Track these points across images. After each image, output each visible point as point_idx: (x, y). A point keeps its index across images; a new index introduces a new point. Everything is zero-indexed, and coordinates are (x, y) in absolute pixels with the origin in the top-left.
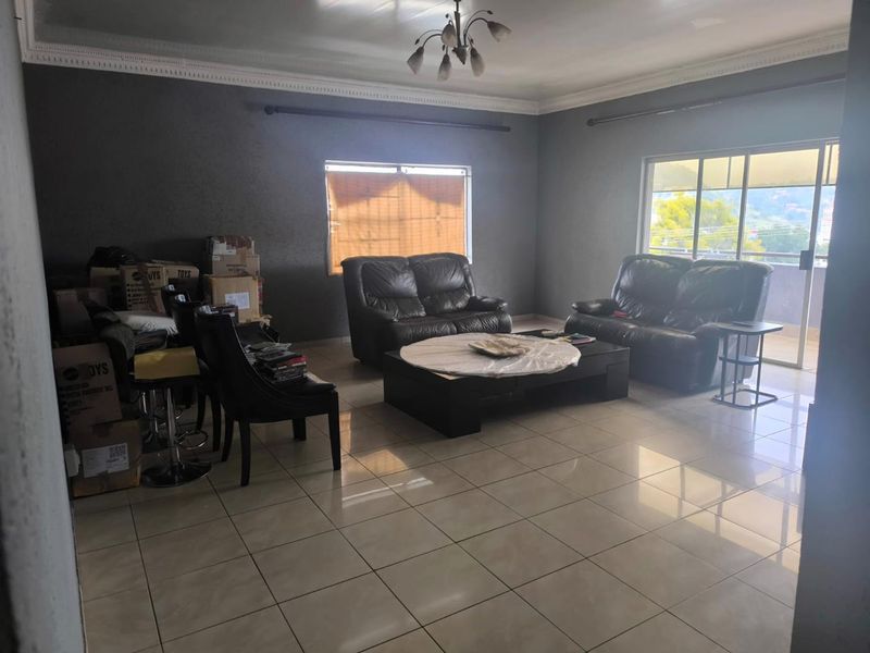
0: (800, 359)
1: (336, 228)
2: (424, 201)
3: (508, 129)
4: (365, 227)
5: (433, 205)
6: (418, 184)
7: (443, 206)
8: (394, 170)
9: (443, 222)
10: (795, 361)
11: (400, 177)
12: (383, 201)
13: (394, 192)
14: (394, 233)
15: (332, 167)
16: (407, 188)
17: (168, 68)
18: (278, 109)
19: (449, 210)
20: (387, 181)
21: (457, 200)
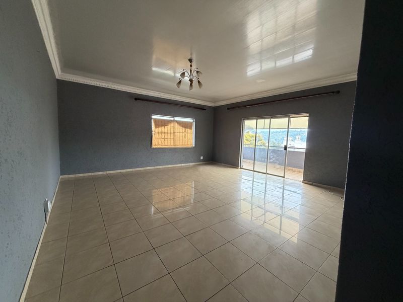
0: (284, 175)
1: (155, 134)
2: (181, 128)
3: (205, 110)
4: (163, 135)
5: (184, 129)
6: (179, 123)
7: (187, 130)
8: (173, 119)
9: (186, 134)
10: (283, 176)
11: (174, 121)
12: (169, 127)
13: (172, 125)
14: (172, 136)
15: (154, 117)
16: (176, 123)
17: (105, 85)
18: (139, 99)
19: (188, 130)
20: (170, 122)
21: (191, 128)
